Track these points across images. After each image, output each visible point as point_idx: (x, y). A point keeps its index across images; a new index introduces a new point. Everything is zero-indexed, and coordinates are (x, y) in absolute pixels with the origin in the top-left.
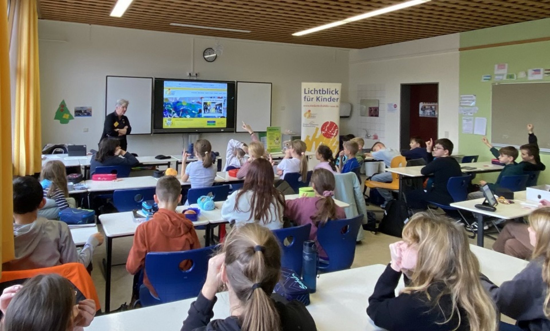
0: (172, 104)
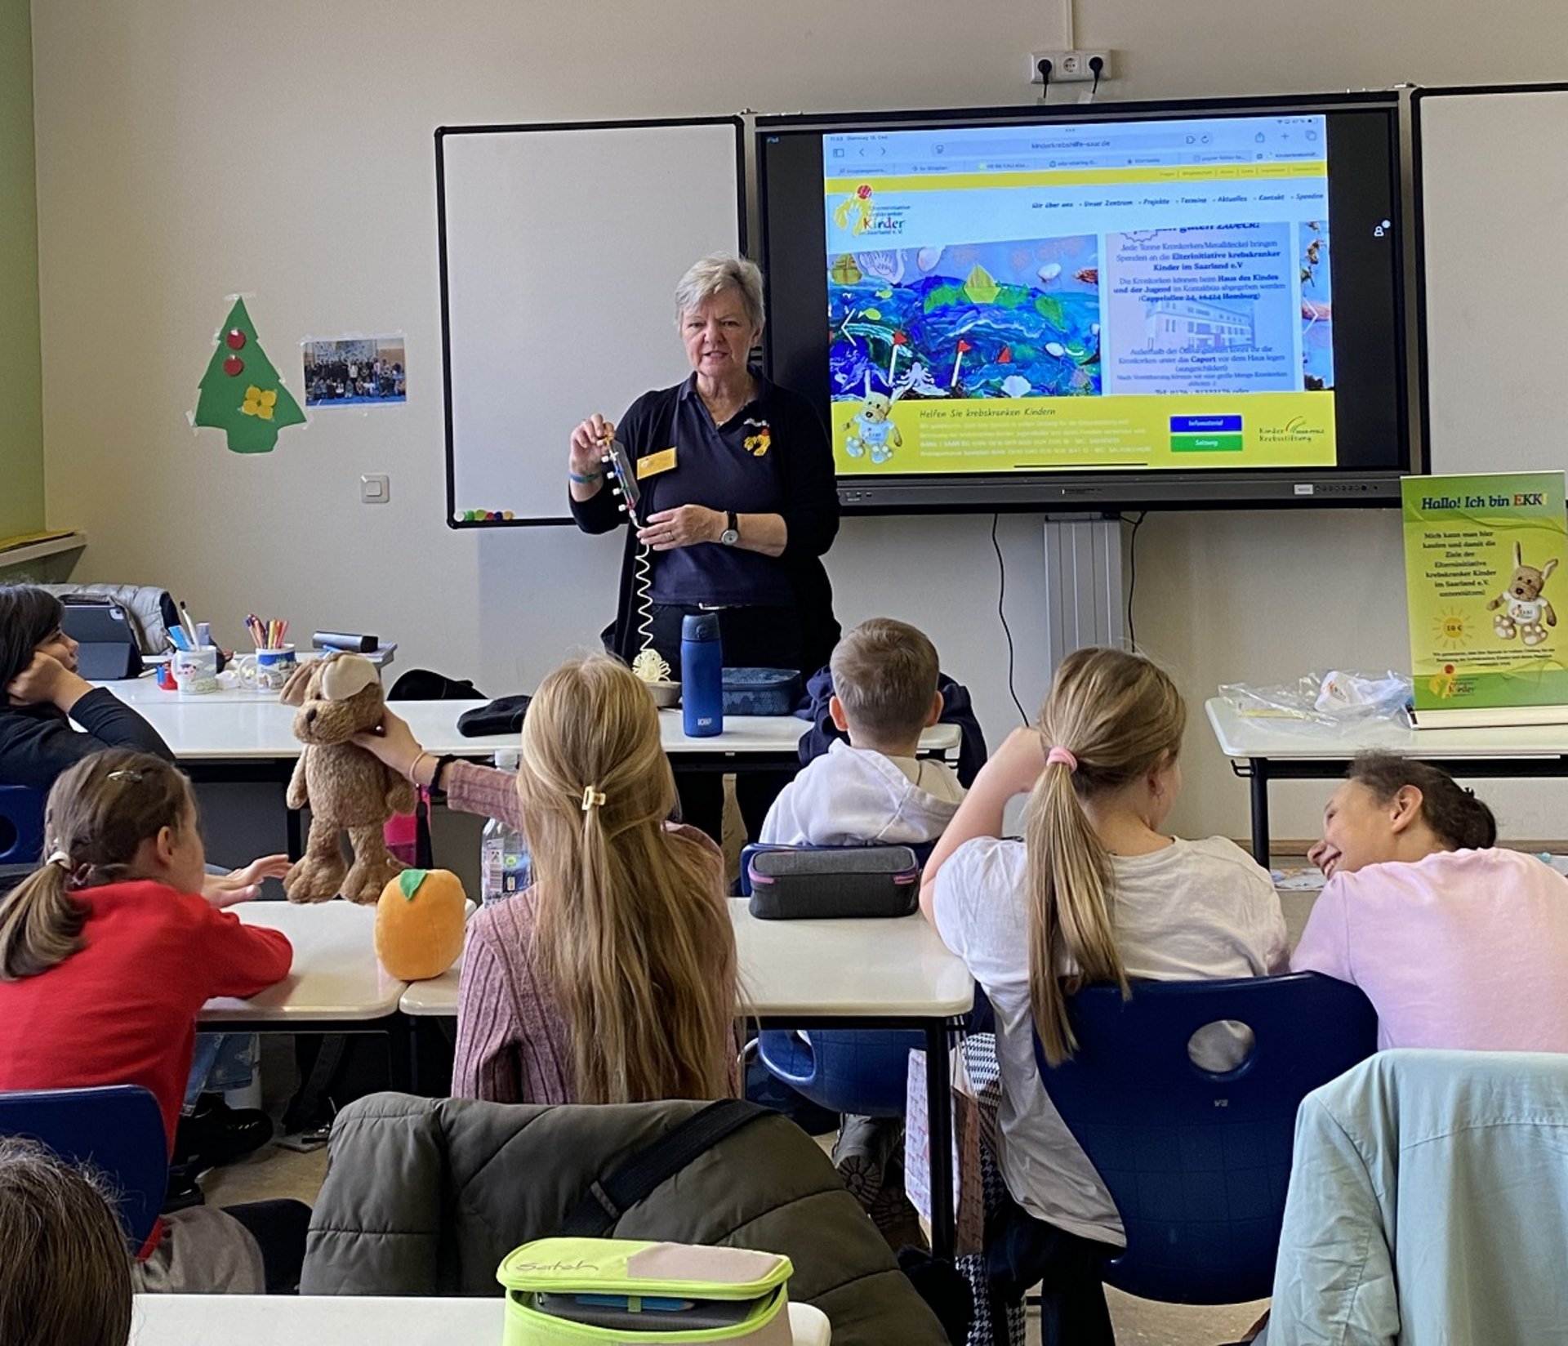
0: (886, 295)
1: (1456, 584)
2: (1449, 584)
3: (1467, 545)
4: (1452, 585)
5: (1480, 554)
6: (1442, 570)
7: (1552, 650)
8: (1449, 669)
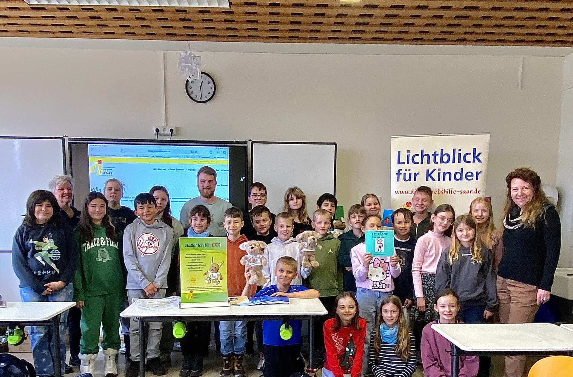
1: (194, 268)
2: (192, 268)
3: (198, 257)
4: (193, 268)
5: (202, 260)
6: (190, 264)
7: (221, 286)
8: (191, 292)
